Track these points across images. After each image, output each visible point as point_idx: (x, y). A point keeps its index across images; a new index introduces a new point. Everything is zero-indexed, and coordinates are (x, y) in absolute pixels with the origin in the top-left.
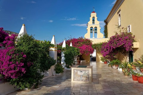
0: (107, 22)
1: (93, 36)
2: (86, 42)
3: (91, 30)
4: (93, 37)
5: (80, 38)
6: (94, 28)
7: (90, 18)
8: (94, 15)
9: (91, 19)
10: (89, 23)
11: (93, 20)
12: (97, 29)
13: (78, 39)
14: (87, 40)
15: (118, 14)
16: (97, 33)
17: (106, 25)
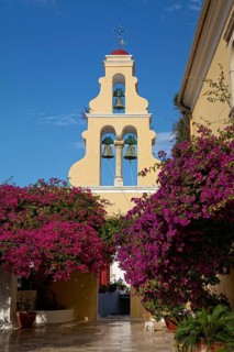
0: (186, 102)
1: (118, 173)
2: (70, 206)
3: (106, 142)
4: (118, 183)
5: (43, 184)
6: (119, 132)
7: (101, 80)
8: (118, 65)
9: (106, 84)
10: (92, 104)
11: (115, 94)
12: (139, 140)
13: (34, 189)
14: (77, 192)
15: (228, 40)
16: (135, 158)
17: (182, 122)
